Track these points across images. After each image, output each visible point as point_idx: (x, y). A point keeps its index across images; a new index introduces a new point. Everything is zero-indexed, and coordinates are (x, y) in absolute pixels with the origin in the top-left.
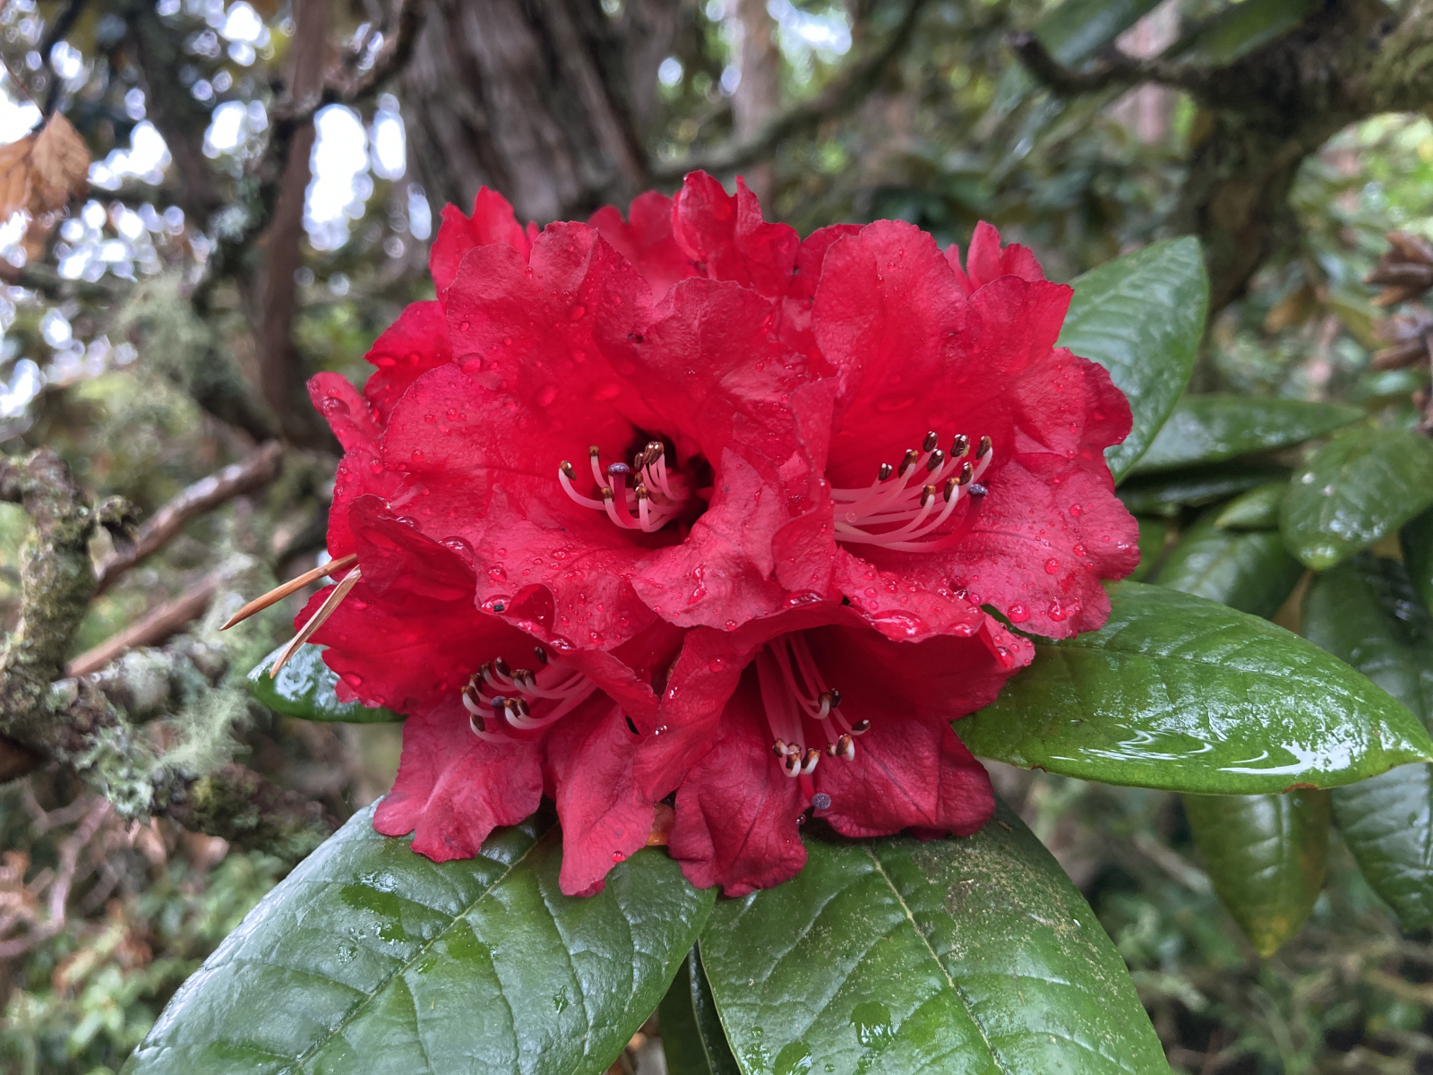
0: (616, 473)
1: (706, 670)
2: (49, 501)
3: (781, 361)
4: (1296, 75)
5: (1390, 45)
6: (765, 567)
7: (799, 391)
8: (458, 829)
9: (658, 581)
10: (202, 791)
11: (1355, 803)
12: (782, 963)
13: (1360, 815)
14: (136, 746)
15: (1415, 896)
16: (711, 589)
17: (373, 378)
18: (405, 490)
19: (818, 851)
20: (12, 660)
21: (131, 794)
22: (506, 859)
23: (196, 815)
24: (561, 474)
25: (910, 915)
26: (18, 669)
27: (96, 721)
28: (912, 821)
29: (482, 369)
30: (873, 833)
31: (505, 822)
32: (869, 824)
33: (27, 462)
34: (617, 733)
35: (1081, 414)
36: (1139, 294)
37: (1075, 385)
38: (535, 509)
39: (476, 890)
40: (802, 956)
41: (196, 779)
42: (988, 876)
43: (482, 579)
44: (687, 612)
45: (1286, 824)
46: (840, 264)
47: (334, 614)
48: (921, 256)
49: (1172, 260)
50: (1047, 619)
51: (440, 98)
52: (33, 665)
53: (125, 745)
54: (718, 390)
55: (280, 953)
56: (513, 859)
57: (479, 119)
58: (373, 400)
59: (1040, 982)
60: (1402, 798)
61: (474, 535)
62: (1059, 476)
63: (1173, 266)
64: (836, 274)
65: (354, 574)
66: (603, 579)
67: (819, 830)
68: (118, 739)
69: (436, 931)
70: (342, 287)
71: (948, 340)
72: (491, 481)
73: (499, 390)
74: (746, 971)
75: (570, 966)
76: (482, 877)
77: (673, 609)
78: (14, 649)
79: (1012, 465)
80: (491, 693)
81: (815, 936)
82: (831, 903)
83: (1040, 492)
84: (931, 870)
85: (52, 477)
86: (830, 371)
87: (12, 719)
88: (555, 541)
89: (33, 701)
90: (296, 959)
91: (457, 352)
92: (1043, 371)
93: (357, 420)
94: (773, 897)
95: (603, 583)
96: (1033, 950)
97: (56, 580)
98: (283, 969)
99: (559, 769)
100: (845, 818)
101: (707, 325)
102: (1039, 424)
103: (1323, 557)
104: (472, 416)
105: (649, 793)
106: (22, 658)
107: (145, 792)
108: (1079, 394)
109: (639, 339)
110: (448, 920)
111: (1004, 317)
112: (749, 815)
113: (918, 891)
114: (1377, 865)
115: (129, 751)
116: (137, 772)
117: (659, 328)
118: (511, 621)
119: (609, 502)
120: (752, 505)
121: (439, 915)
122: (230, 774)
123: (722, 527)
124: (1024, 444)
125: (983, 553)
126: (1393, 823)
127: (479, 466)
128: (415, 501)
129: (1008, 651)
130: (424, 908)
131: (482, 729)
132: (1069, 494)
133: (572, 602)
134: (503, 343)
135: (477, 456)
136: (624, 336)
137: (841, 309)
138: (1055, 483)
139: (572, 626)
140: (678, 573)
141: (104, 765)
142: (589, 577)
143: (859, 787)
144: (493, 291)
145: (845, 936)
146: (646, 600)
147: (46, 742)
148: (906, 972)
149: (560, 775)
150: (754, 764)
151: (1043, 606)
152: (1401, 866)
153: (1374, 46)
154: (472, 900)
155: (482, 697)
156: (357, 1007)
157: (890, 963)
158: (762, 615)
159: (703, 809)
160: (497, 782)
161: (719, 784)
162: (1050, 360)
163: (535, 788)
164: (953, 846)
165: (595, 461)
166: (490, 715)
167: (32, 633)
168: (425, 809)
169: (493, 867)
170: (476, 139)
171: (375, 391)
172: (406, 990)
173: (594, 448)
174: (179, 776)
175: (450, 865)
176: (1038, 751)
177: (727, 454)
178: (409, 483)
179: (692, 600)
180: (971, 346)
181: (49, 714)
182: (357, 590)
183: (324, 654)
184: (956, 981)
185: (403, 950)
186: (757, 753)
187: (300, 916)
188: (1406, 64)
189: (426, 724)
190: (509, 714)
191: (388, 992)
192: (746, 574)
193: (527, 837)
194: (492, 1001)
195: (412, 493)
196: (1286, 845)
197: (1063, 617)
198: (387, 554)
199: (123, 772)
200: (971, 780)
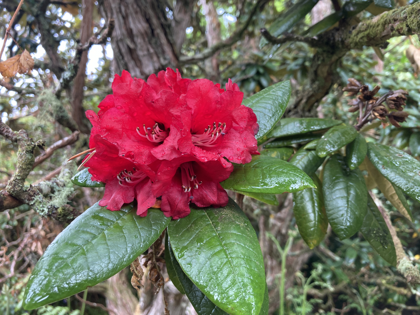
0: (149, 130)
1: (167, 170)
2: (24, 141)
3: (182, 107)
4: (334, 39)
5: (354, 32)
6: (177, 147)
7: (183, 113)
8: (116, 205)
9: (156, 151)
10: (59, 210)
11: (330, 212)
12: (184, 232)
13: (332, 215)
14: (44, 200)
15: (342, 232)
16: (166, 152)
17: (100, 111)
18: (105, 133)
19: (193, 211)
20: (15, 178)
21: (43, 211)
22: (127, 211)
23: (58, 216)
24: (137, 130)
25: (211, 222)
26: (16, 180)
27: (34, 194)
28: (212, 203)
29: (121, 108)
30: (204, 206)
31: (126, 202)
32: (203, 204)
33: (18, 132)
34: (149, 183)
35: (247, 119)
36: (274, 94)
37: (245, 113)
38: (133, 138)
39: (120, 217)
40: (188, 231)
41: (58, 208)
42: (228, 215)
43: (120, 150)
44: (162, 157)
45: (317, 218)
46: (192, 88)
47: (90, 159)
48: (210, 86)
49: (283, 85)
50: (237, 160)
51: (121, 40)
52: (20, 179)
53: (41, 199)
54: (169, 113)
55: (79, 228)
56: (128, 211)
57: (132, 46)
58: (99, 116)
59: (235, 234)
60: (340, 211)
61: (119, 142)
62: (241, 131)
63: (283, 87)
64: (191, 90)
65: (95, 151)
66: (146, 151)
67: (193, 206)
68: (40, 198)
69: (111, 224)
70: (96, 91)
71: (217, 103)
72: (123, 131)
73: (125, 113)
74: (176, 234)
75: (138, 230)
76: (121, 215)
77: (159, 157)
78: (16, 176)
79: (232, 129)
80: (123, 176)
81: (191, 227)
82: (195, 220)
83: (238, 135)
84: (216, 213)
85: (24, 136)
86: (191, 109)
87: (15, 192)
88: (136, 144)
89: (20, 188)
90: (81, 229)
91: (116, 105)
92: (238, 110)
93: (96, 120)
94: (183, 220)
95: (145, 152)
96: (235, 228)
97: (26, 159)
98: (79, 230)
99: (138, 192)
100: (199, 203)
101: (166, 99)
102: (237, 121)
103: (323, 154)
104: (119, 118)
105: (155, 194)
106: (17, 178)
107: (46, 210)
108: (246, 114)
109: (153, 102)
110: (114, 222)
111: (228, 99)
112: (177, 201)
113: (213, 218)
114: (334, 226)
115: (42, 201)
116: (44, 205)
117: (157, 100)
118: (125, 158)
119: (147, 135)
120: (175, 136)
121: (112, 221)
122: (66, 206)
123: (170, 140)
124: (234, 125)
125: (225, 147)
126: (338, 216)
127: (120, 128)
128: (107, 135)
129: (225, 165)
130: (109, 220)
131: (121, 184)
132: (244, 135)
133: (139, 155)
134: (125, 103)
135: (120, 126)
136: (150, 102)
137: (192, 97)
138: (241, 133)
139: (138, 160)
140: (161, 149)
141: (36, 204)
142: (142, 150)
143: (201, 196)
144: (123, 92)
145: (197, 226)
146: (154, 155)
147: (23, 198)
148: (208, 232)
149: (138, 193)
150: (179, 191)
151: (237, 157)
152: (339, 226)
153: (350, 32)
154: (119, 219)
155: (121, 177)
156: (94, 237)
157: (205, 231)
158: (176, 157)
159: (168, 200)
160: (125, 195)
161: (171, 194)
162: (239, 107)
163: (133, 196)
164: (221, 209)
165: (144, 127)
166: (123, 181)
167: (20, 172)
168: (110, 201)
169: (124, 213)
170: (131, 51)
171: (100, 114)
172: (104, 234)
173: (144, 125)
174: (54, 207)
175: (115, 212)
176: (236, 187)
177: (171, 126)
178: (106, 132)
179: (163, 155)
180: (222, 104)
181: (24, 191)
182: (95, 154)
183: (89, 169)
184: (218, 234)
185: (103, 227)
186: (179, 189)
187: (83, 221)
188: (357, 37)
189: (110, 185)
190: (127, 179)
191: (101, 235)
192: (174, 149)
193: (131, 207)
194: (122, 236)
195: (107, 133)
196: (316, 223)
197: (240, 159)
198: (101, 147)
199: (41, 206)
200: (223, 194)
